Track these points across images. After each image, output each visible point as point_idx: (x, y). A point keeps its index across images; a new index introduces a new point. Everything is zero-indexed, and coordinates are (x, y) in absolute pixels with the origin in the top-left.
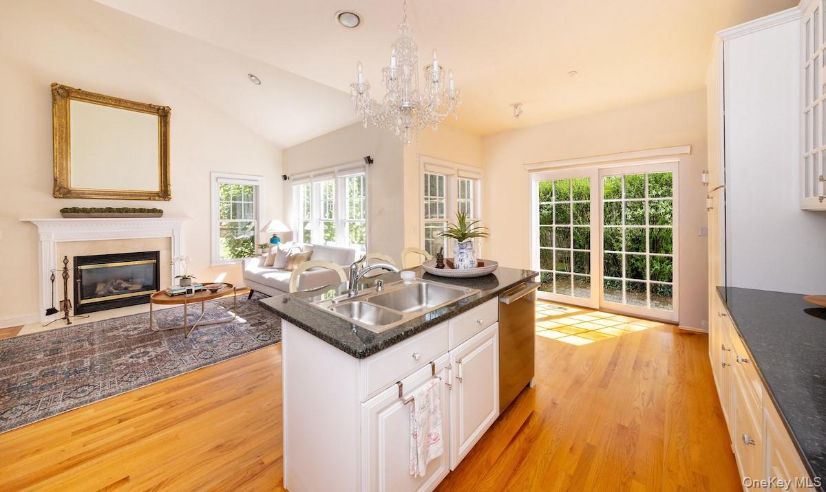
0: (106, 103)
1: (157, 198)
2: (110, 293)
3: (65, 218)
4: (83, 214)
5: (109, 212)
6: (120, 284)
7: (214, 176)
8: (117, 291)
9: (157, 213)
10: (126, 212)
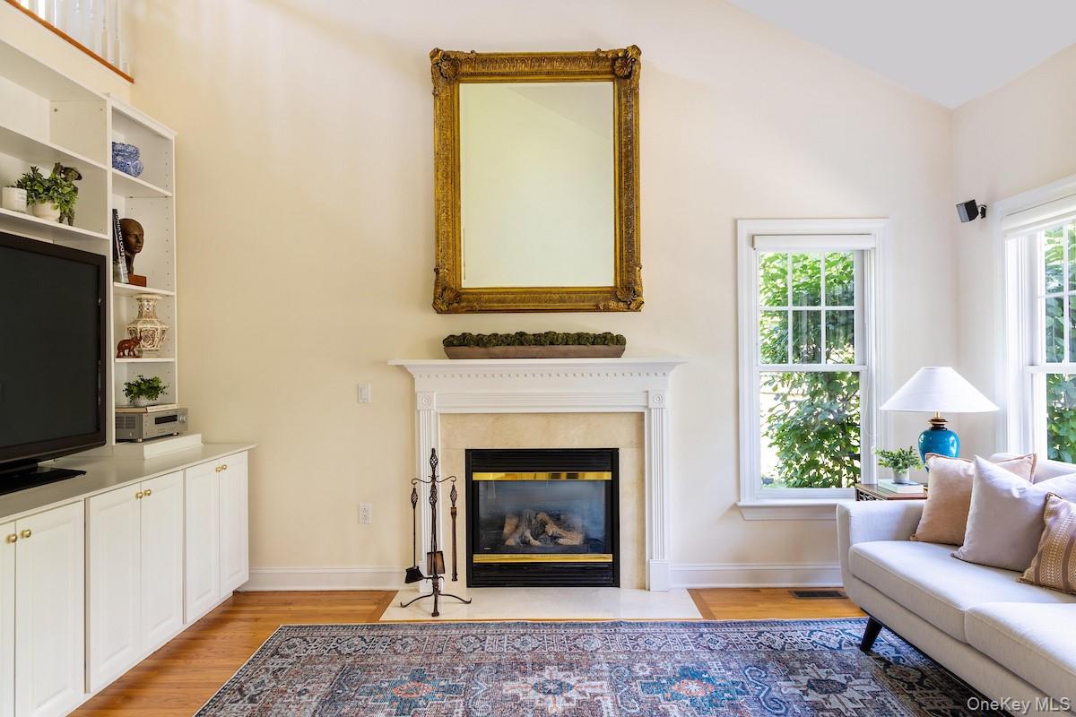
0: (516, 74)
1: (612, 304)
2: (525, 547)
3: (450, 358)
4: (477, 348)
5: (520, 344)
6: (544, 524)
7: (745, 230)
8: (537, 543)
9: (611, 344)
10: (551, 344)
